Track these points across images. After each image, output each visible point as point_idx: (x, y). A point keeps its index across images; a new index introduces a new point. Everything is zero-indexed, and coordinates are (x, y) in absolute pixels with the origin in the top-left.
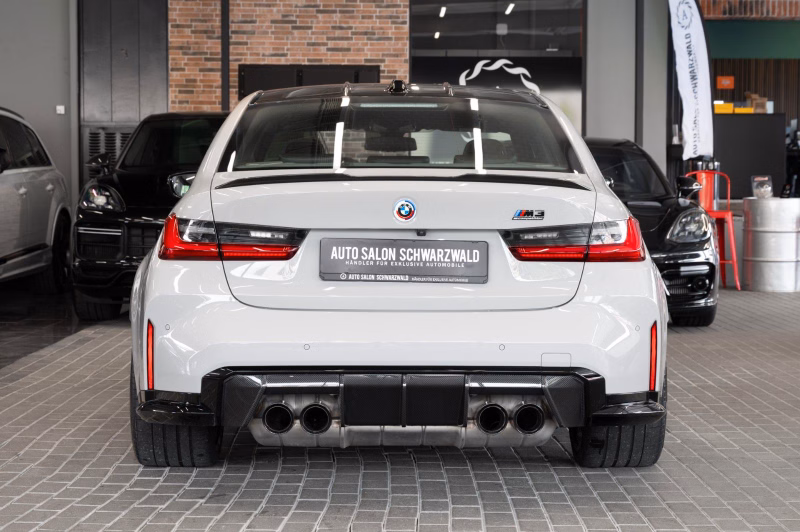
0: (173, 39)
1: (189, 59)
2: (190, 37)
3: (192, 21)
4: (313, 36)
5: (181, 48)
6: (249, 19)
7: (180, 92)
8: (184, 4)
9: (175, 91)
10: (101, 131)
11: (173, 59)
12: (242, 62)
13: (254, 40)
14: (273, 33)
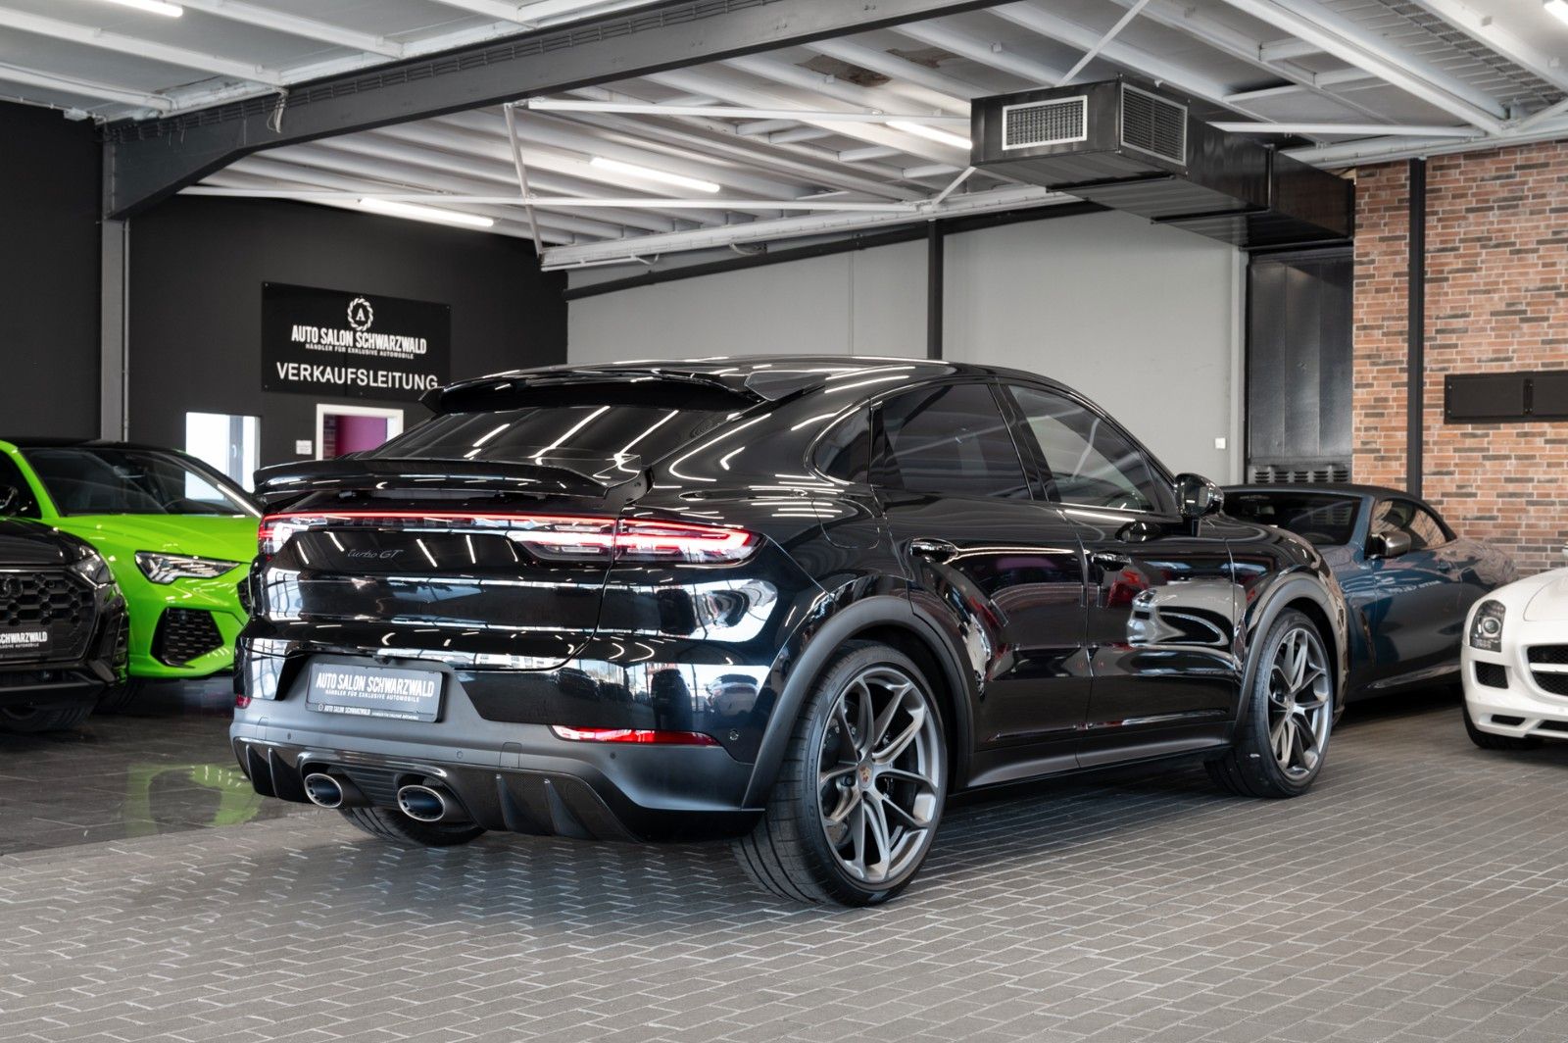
0: (1359, 344)
1: (1378, 371)
2: (1381, 341)
3: (1383, 319)
4: (1551, 331)
5: (1369, 357)
6: (1460, 313)
7: (1367, 415)
8: (1374, 298)
9: (1360, 415)
10: (1269, 469)
11: (1359, 372)
12: (1447, 373)
13: (1466, 341)
14: (1492, 329)
